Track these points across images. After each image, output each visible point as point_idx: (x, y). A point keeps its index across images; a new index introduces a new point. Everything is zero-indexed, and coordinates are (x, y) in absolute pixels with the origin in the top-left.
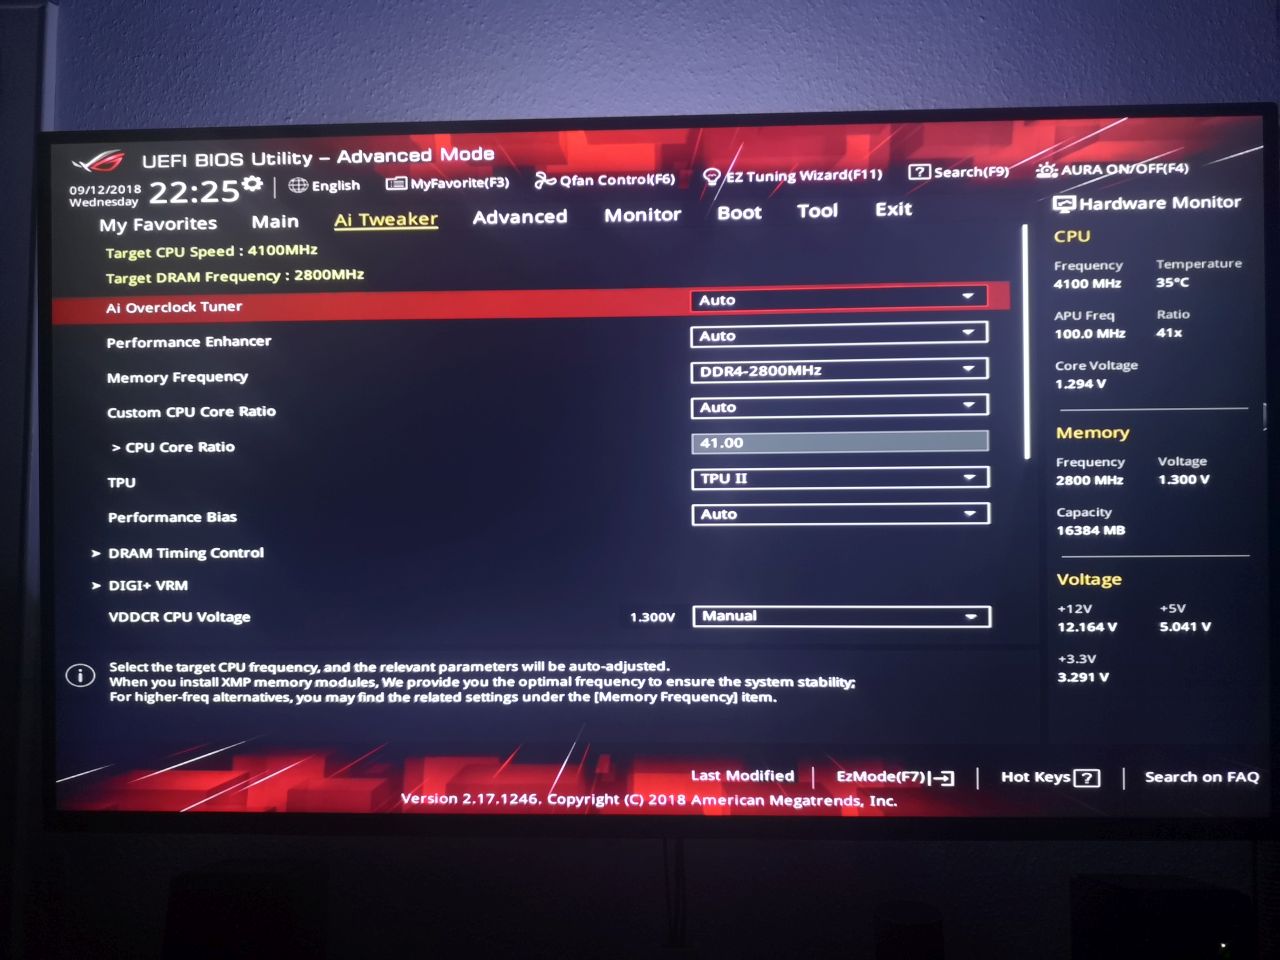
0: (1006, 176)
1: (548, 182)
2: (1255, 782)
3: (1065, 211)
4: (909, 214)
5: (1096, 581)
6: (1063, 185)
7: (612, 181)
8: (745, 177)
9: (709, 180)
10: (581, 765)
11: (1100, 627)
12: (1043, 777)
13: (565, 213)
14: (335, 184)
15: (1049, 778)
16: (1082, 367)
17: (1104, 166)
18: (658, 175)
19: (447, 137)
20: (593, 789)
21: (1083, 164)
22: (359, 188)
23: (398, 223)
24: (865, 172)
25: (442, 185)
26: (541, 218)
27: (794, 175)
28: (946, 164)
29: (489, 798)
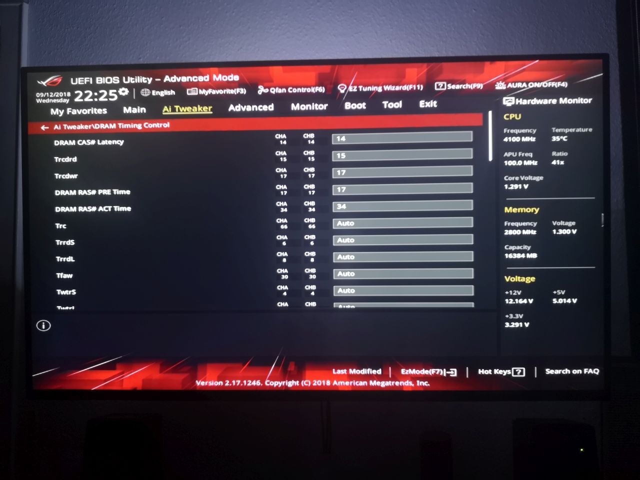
0: (481, 88)
1: (264, 91)
2: (597, 373)
3: (509, 105)
4: (435, 106)
5: (523, 279)
6: (508, 92)
7: (295, 91)
8: (358, 89)
9: (341, 90)
10: (281, 367)
11: (525, 301)
12: (498, 372)
13: (272, 106)
14: (163, 92)
15: (501, 372)
16: (517, 179)
17: (527, 83)
18: (316, 88)
19: (216, 69)
21: (518, 82)
22: (174, 94)
23: (193, 110)
24: (415, 86)
25: (214, 92)
26: (261, 108)
27: (381, 88)
28: (453, 82)
29: (238, 382)
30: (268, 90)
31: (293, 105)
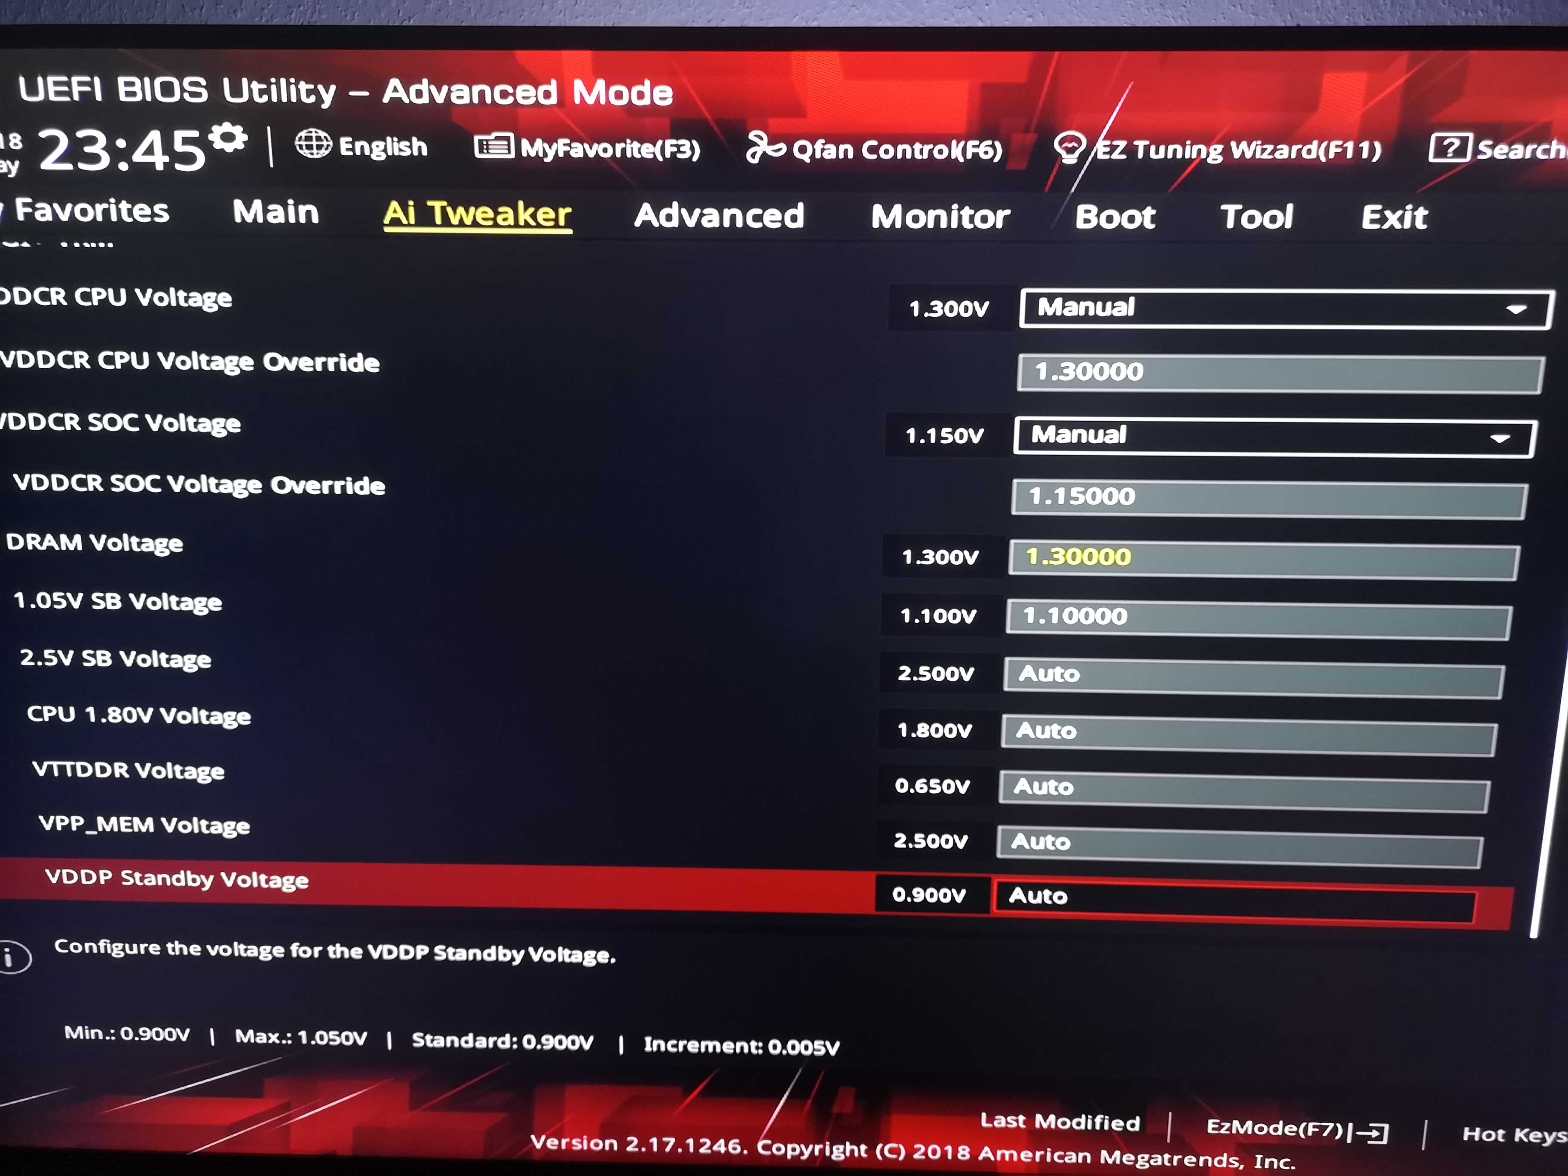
4: (1420, 225)
7: (887, 152)
8: (1130, 150)
9: (1063, 153)
10: (810, 1101)
12: (1527, 1135)
13: (800, 210)
14: (381, 144)
15: (1535, 1136)
18: (971, 143)
19: (586, 56)
20: (827, 1136)
22: (425, 152)
23: (499, 219)
24: (1350, 145)
25: (577, 151)
26: (758, 218)
28: (1501, 133)
29: (667, 1143)
30: (783, 146)
31: (878, 210)
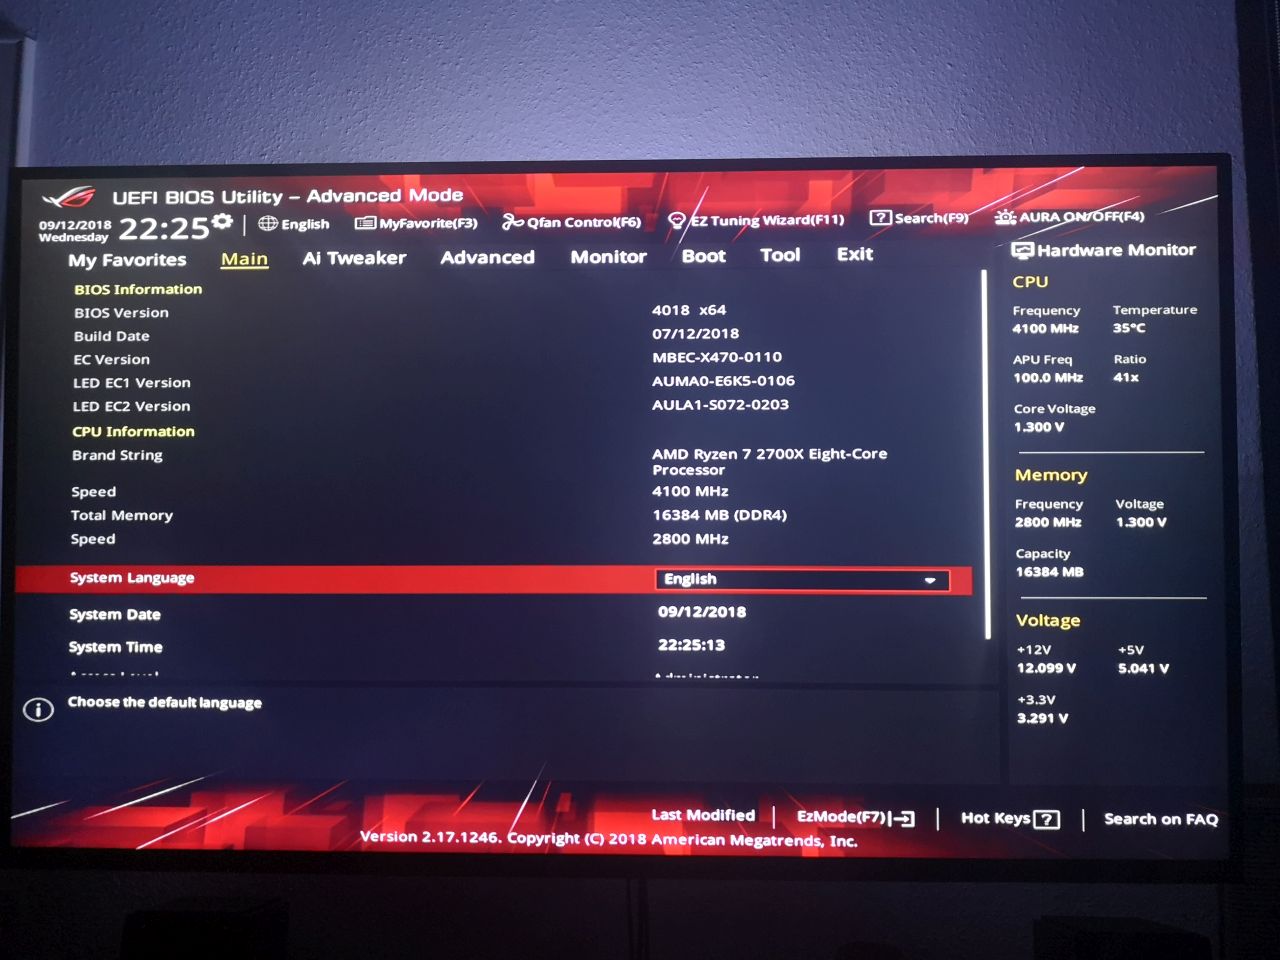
0: (966, 222)
1: (515, 223)
2: (1215, 824)
3: (1023, 257)
4: (870, 259)
5: (1055, 623)
6: (1021, 231)
7: (579, 224)
8: (710, 221)
9: (674, 223)
10: (541, 805)
11: (1059, 667)
12: (1003, 818)
13: (532, 254)
14: (305, 223)
15: (1009, 819)
16: (1041, 410)
17: (1061, 214)
18: (624, 219)
19: (416, 178)
20: (553, 828)
21: (1041, 212)
22: (328, 227)
23: (367, 261)
24: (827, 217)
25: (411, 225)
26: (509, 259)
27: (758, 219)
28: (906, 210)
29: (449, 836)
30: (523, 222)
31: (574, 254)
